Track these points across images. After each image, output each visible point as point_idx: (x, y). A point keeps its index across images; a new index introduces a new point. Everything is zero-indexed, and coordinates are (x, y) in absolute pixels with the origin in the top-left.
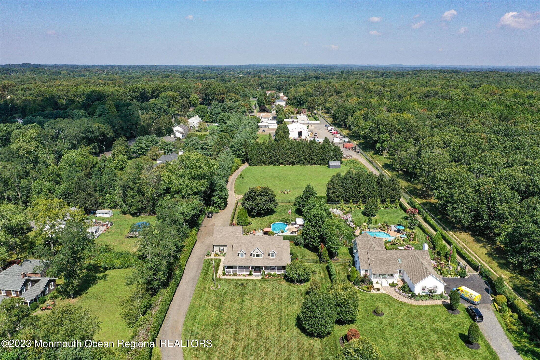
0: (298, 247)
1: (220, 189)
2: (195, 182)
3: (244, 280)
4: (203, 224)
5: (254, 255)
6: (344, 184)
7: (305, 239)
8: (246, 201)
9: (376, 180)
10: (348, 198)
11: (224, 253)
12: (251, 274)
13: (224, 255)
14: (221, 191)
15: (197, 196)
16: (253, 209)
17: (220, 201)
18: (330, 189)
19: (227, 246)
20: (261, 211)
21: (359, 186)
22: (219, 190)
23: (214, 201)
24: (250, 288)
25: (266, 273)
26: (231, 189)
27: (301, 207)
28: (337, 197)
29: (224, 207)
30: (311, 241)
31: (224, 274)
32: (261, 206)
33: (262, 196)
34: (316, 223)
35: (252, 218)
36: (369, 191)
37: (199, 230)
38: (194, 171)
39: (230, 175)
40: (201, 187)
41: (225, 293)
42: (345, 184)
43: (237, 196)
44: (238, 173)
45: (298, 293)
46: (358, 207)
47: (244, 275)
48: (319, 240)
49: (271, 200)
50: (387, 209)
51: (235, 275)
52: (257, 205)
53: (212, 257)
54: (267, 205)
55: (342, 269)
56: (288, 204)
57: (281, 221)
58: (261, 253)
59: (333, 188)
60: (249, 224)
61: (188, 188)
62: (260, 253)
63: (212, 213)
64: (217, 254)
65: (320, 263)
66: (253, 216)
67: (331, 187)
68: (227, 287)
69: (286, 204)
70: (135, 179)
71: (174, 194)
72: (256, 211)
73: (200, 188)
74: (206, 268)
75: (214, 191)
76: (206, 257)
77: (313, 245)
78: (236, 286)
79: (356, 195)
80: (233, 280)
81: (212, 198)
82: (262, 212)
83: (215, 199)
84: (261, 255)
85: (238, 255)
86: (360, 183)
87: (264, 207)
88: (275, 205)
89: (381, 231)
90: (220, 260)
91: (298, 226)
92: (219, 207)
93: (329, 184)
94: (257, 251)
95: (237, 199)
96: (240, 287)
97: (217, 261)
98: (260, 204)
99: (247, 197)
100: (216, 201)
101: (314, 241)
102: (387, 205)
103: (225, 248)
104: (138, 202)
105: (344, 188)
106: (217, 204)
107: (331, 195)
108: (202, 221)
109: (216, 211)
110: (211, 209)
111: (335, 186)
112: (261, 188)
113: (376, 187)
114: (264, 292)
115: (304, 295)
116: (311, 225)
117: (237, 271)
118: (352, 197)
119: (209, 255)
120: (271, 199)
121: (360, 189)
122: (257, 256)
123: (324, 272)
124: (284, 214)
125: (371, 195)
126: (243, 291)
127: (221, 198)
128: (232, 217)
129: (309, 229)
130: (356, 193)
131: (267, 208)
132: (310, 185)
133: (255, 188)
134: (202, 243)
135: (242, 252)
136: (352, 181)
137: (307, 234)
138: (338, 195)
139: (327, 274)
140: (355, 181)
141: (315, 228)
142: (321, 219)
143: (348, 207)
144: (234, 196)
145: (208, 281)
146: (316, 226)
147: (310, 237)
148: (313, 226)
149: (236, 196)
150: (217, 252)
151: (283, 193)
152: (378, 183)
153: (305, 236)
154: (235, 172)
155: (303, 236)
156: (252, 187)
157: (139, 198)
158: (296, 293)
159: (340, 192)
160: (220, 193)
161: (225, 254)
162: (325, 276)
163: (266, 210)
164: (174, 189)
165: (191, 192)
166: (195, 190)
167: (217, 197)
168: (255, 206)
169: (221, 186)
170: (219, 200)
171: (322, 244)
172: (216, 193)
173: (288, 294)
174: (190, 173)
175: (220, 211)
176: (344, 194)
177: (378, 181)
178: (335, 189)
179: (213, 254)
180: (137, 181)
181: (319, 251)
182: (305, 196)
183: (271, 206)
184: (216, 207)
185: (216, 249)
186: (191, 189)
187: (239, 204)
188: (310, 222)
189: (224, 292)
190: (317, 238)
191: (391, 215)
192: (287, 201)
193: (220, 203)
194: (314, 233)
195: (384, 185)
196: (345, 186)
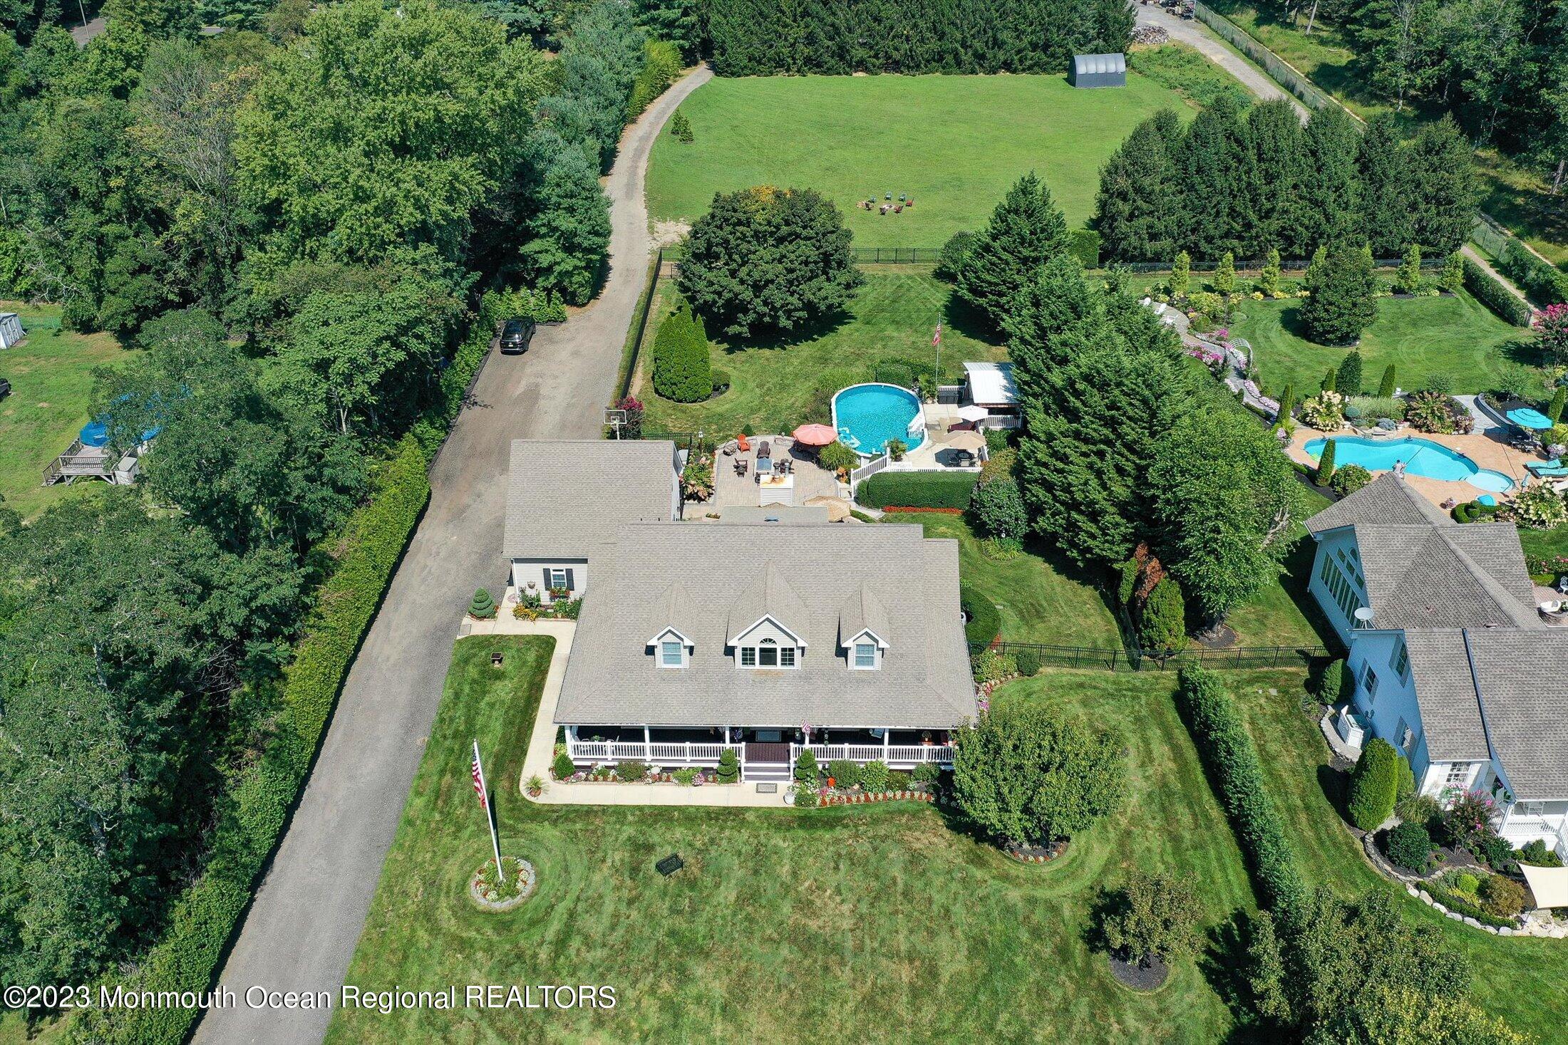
0: (991, 545)
1: (566, 202)
2: (411, 169)
3: (690, 816)
4: (478, 390)
5: (748, 655)
6: (1192, 169)
7: (1035, 510)
8: (699, 268)
9: (1355, 153)
10: (1209, 240)
11: (574, 596)
12: (728, 773)
13: (573, 612)
14: (571, 210)
15: (425, 249)
16: (735, 308)
17: (569, 264)
18: (1123, 196)
19: (585, 561)
20: (776, 318)
21: (1270, 178)
22: (558, 206)
23: (536, 261)
24: (727, 894)
25: (821, 762)
26: (630, 190)
27: (983, 295)
28: (1154, 237)
29: (588, 292)
30: (1072, 526)
31: (563, 770)
32: (777, 296)
33: (781, 240)
34: (1112, 423)
35: (730, 351)
36: (1317, 203)
37: (447, 428)
38: (399, 104)
39: (626, 119)
40: (449, 200)
41: (561, 943)
42: (1199, 171)
43: (660, 226)
44: (663, 112)
45: (1036, 933)
46: (1256, 289)
47: (686, 778)
48: (1127, 528)
49: (830, 262)
50: (1403, 300)
51: (631, 773)
52: (757, 288)
53: (506, 624)
54: (809, 291)
55: (1277, 718)
56: (909, 270)
57: (882, 376)
58: (791, 644)
59: (1139, 190)
60: (716, 389)
61: (370, 207)
62: (781, 643)
63: (525, 325)
64: (530, 607)
65: (1135, 665)
66: (736, 344)
67: (1123, 183)
68: (575, 889)
69: (894, 269)
70: (100, 153)
71: (307, 233)
72: (751, 316)
73: (437, 206)
74: (460, 712)
75: (537, 207)
76: (467, 620)
77: (1089, 550)
78: (635, 870)
79: (1248, 226)
80: (619, 813)
81: (524, 249)
82: (784, 322)
83: (541, 250)
84: (788, 656)
85: (650, 650)
86: (1274, 168)
87: (794, 300)
88: (848, 286)
89: (1415, 433)
90: (548, 644)
91: (983, 414)
92: (563, 291)
93: (1113, 170)
94: (767, 631)
95: (656, 246)
96: (660, 879)
97: (531, 657)
98: (772, 282)
99: (701, 245)
100: (545, 260)
101: (1093, 528)
102: (1404, 275)
103: (579, 571)
104: (134, 274)
105: (1192, 188)
106: (552, 280)
107: (1122, 226)
108: (474, 375)
109: (550, 311)
110: (521, 301)
111: (1147, 182)
112: (778, 196)
113: (1354, 185)
114: (813, 925)
115: (1079, 948)
116: (1077, 435)
117: (642, 751)
118: (1227, 235)
119: (485, 608)
120: (826, 258)
121: (1272, 196)
122: (768, 656)
123: (1168, 737)
124: (891, 331)
125: (1326, 227)
126: (681, 923)
127: (570, 248)
128: (631, 344)
129: (1064, 458)
130: (1253, 217)
131: (810, 306)
132: (1033, 181)
133: (747, 196)
134: (458, 515)
135: (670, 638)
136: (1235, 156)
137: (1049, 487)
138: (1160, 226)
139: (1191, 754)
140: (1252, 155)
141: (1101, 454)
142: (1145, 401)
143: (1208, 288)
144: (645, 225)
145: (459, 828)
146: (1108, 442)
147: (1074, 506)
148: (1086, 441)
149: (651, 229)
150: (531, 593)
151: (876, 211)
152: (1365, 165)
153: (1042, 493)
154: (650, 107)
155: (1023, 489)
156: (727, 192)
157: (140, 252)
158: (1025, 936)
159: (1170, 211)
160: (566, 223)
161: (578, 604)
162: (1183, 772)
163: (804, 314)
164: (296, 206)
165: (388, 231)
166: (408, 215)
167: (549, 243)
168: (747, 295)
169: (570, 186)
170: (560, 255)
171: (1141, 551)
172: (542, 218)
173: (978, 945)
174: (380, 119)
175: (568, 311)
176: (1189, 218)
177: (1362, 154)
178: (1148, 197)
179: (508, 605)
180: (112, 161)
181: (1125, 591)
182: (1004, 239)
183: (826, 291)
184: (549, 291)
185: (529, 577)
186: (387, 209)
187: (667, 270)
188: (1073, 416)
189: (553, 928)
190: (1112, 517)
191: (1432, 332)
192: (900, 257)
193: (569, 274)
194: (1094, 482)
195: (1392, 173)
196: (1197, 179)
